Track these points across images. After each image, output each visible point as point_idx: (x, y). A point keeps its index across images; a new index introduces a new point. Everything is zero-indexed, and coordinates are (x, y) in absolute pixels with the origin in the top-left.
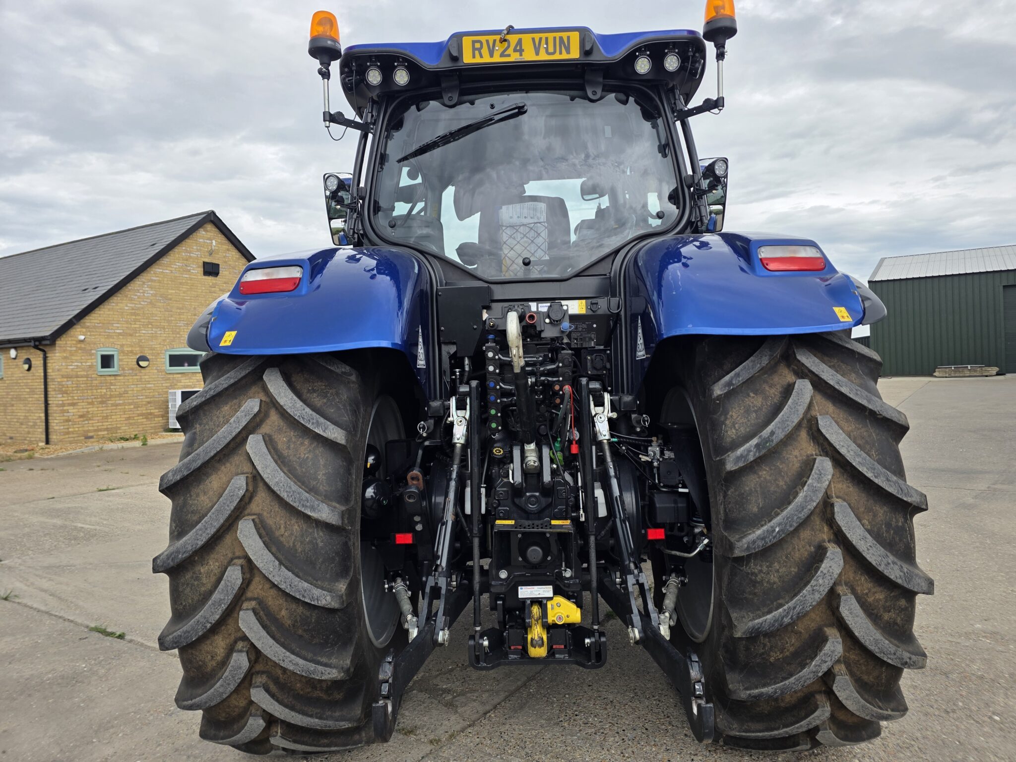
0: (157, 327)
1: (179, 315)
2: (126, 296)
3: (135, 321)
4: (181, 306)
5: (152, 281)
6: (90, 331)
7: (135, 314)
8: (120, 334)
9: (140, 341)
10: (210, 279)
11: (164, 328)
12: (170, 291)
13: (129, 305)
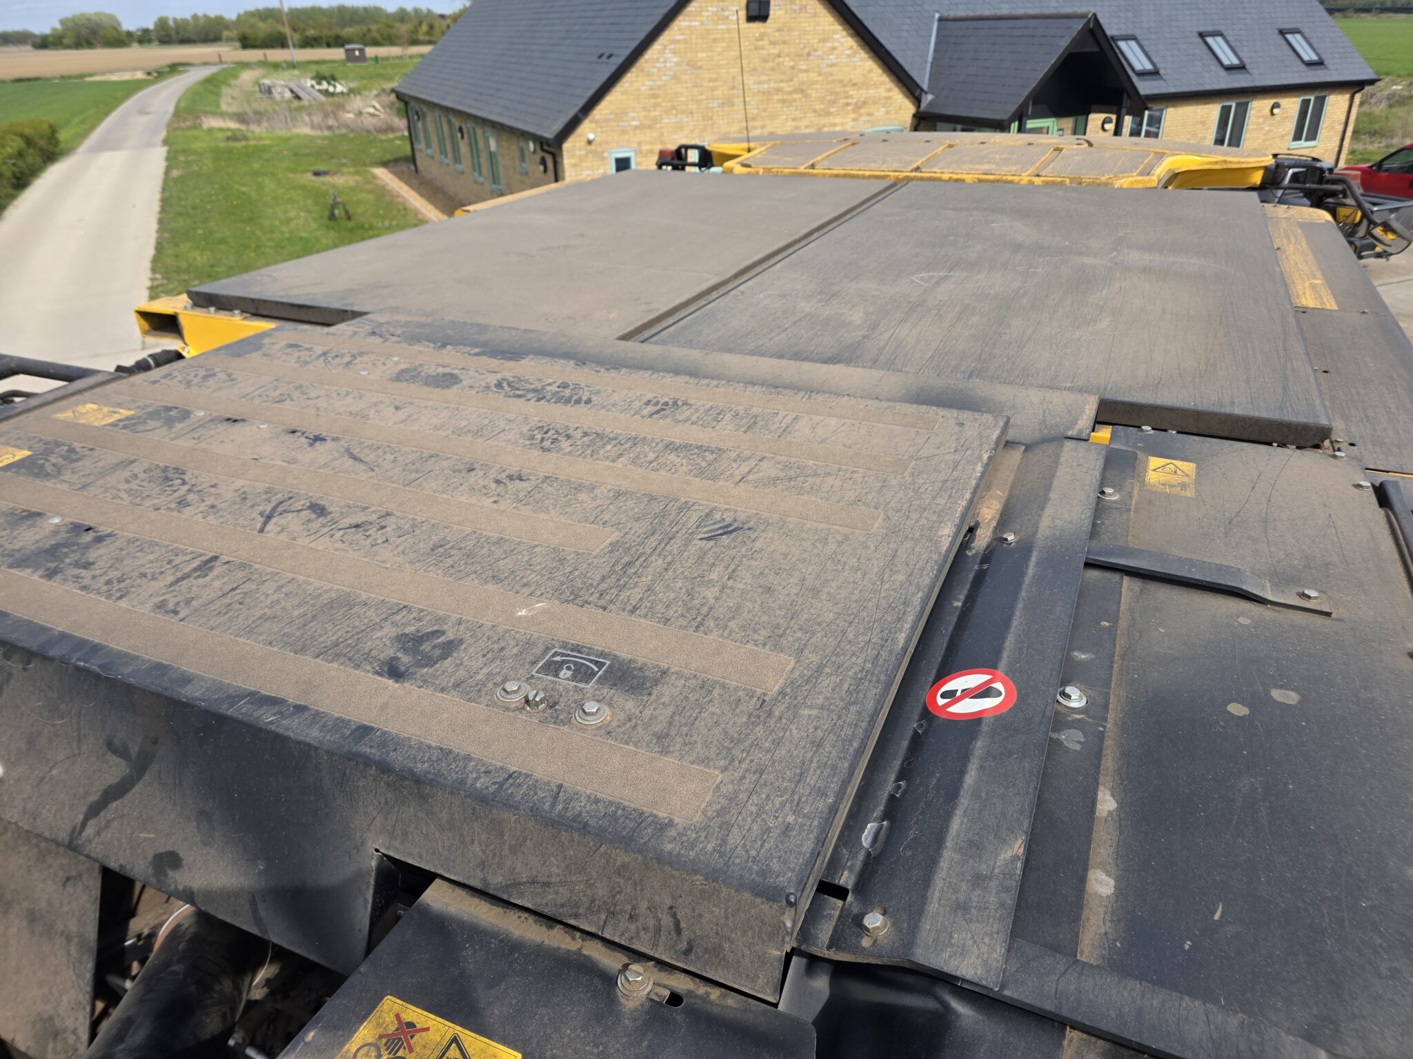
0: (683, 112)
1: (712, 90)
2: (643, 71)
3: (655, 106)
4: (714, 76)
5: (675, 42)
6: (601, 127)
7: (655, 96)
8: (636, 127)
9: (662, 134)
10: (757, 26)
11: (692, 113)
12: (701, 55)
13: (648, 83)
